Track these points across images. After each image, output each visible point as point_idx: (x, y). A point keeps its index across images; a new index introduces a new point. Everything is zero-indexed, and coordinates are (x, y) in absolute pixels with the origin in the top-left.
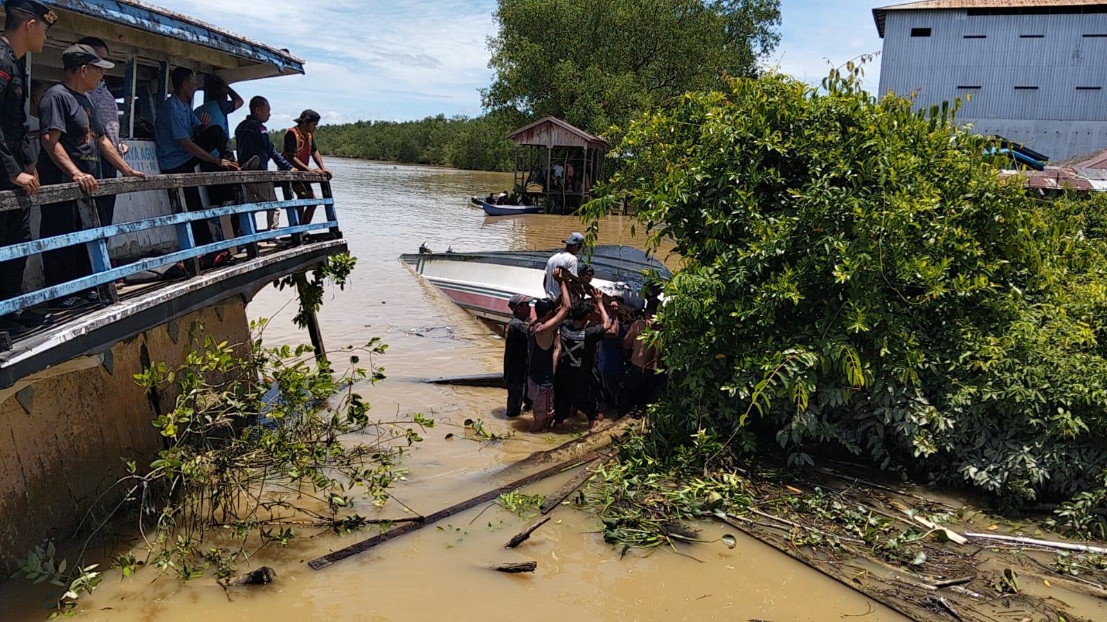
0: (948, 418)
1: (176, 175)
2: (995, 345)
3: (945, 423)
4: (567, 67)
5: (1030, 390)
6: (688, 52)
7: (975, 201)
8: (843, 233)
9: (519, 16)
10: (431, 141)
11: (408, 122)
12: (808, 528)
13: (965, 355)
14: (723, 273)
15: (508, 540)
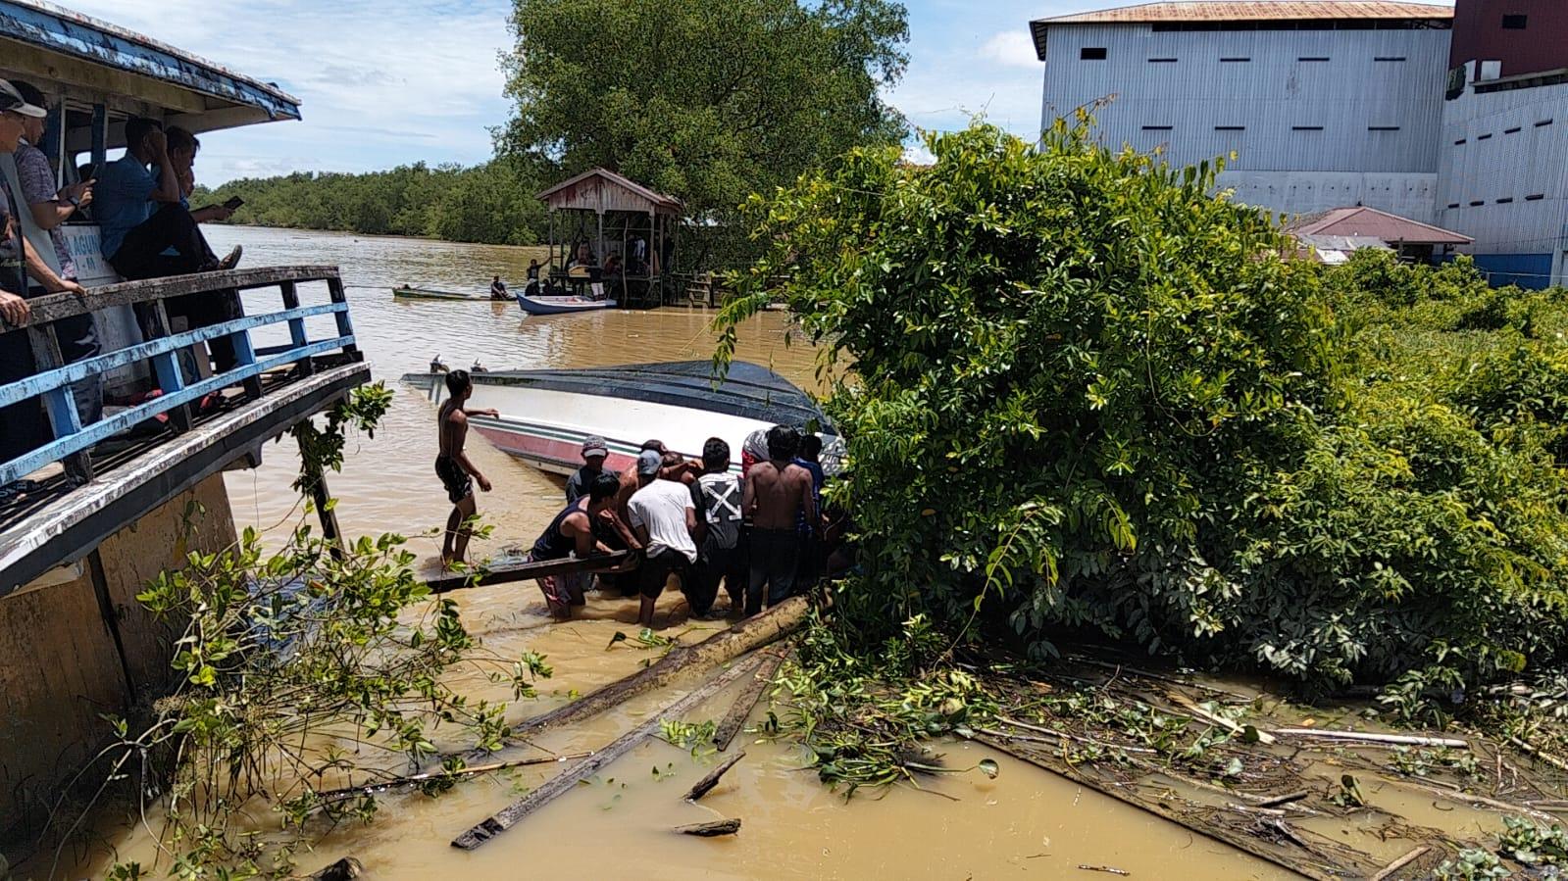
0: (1232, 582)
1: (152, 280)
2: (1286, 484)
3: (1229, 590)
4: (620, 97)
5: (1339, 541)
6: (790, 78)
7: (1251, 293)
8: (1090, 341)
9: (546, 23)
10: (407, 202)
11: (370, 173)
12: (1080, 739)
13: (1251, 498)
14: (932, 399)
15: (689, 789)
